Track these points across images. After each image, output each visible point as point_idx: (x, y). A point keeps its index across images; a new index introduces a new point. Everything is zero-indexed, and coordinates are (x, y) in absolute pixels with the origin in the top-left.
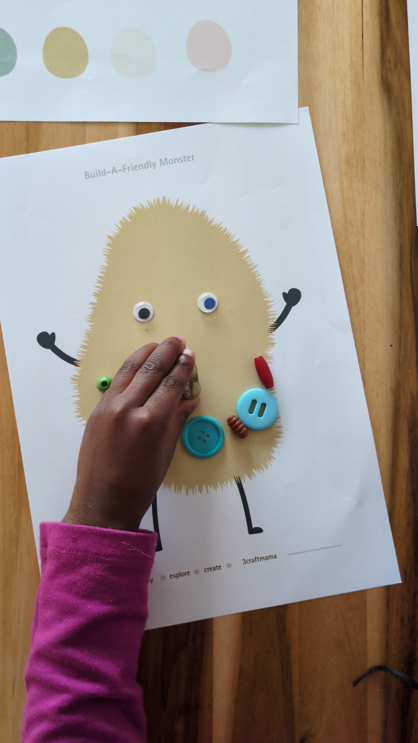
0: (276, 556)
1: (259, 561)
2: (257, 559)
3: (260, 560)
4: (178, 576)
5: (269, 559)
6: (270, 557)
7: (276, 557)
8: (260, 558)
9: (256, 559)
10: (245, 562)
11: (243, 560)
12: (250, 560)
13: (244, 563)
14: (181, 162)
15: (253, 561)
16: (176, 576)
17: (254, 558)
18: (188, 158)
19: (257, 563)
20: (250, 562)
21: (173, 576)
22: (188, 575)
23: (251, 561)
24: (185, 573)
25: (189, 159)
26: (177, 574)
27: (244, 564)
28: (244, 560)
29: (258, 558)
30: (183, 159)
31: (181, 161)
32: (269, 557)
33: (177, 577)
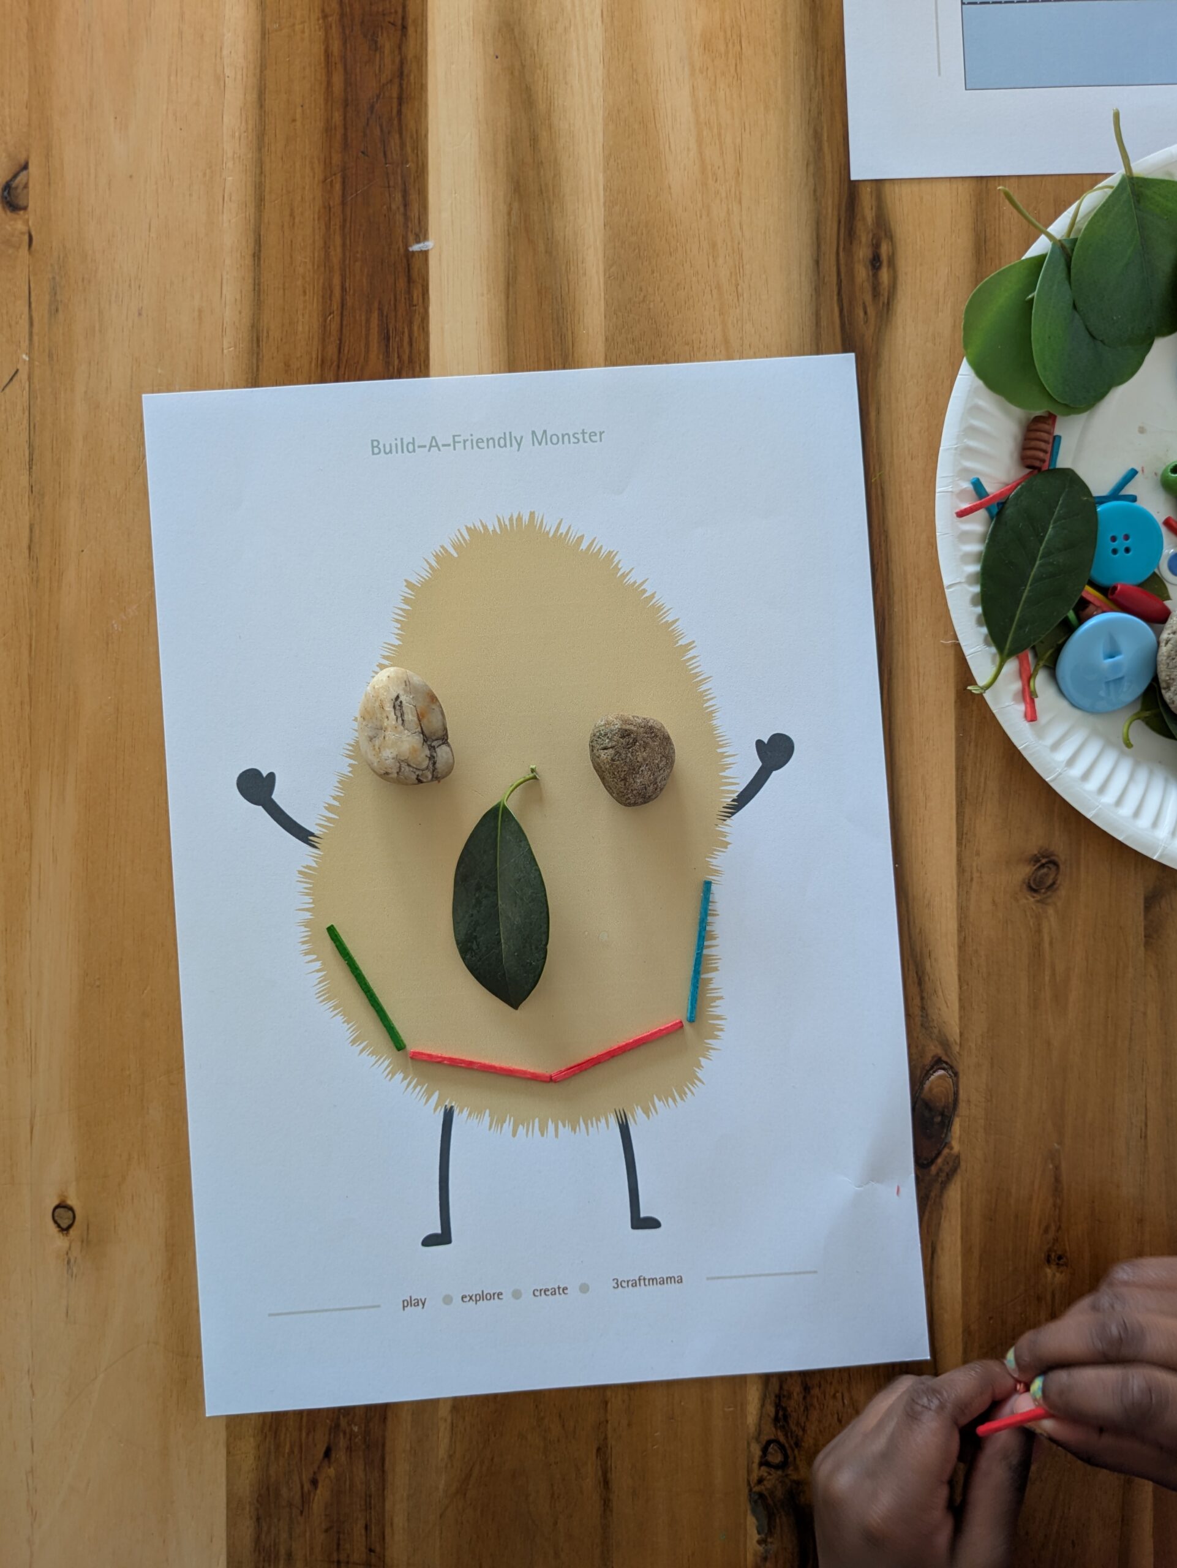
0: (681, 1279)
1: (645, 1285)
2: (642, 1282)
3: (649, 1284)
4: (478, 1299)
5: (667, 1283)
6: (669, 1280)
7: (680, 1281)
8: (649, 1280)
9: (640, 1280)
10: (618, 1284)
11: (614, 1280)
12: (628, 1282)
13: (616, 1286)
14: (574, 443)
15: (634, 1285)
16: (474, 1298)
17: (637, 1279)
18: (590, 436)
19: (641, 1290)
20: (628, 1286)
21: (468, 1298)
22: (499, 1298)
23: (630, 1283)
24: (494, 1294)
25: (592, 437)
26: (476, 1295)
27: (614, 1287)
28: (616, 1281)
29: (644, 1279)
30: (580, 436)
31: (576, 441)
32: (667, 1279)
33: (476, 1301)
